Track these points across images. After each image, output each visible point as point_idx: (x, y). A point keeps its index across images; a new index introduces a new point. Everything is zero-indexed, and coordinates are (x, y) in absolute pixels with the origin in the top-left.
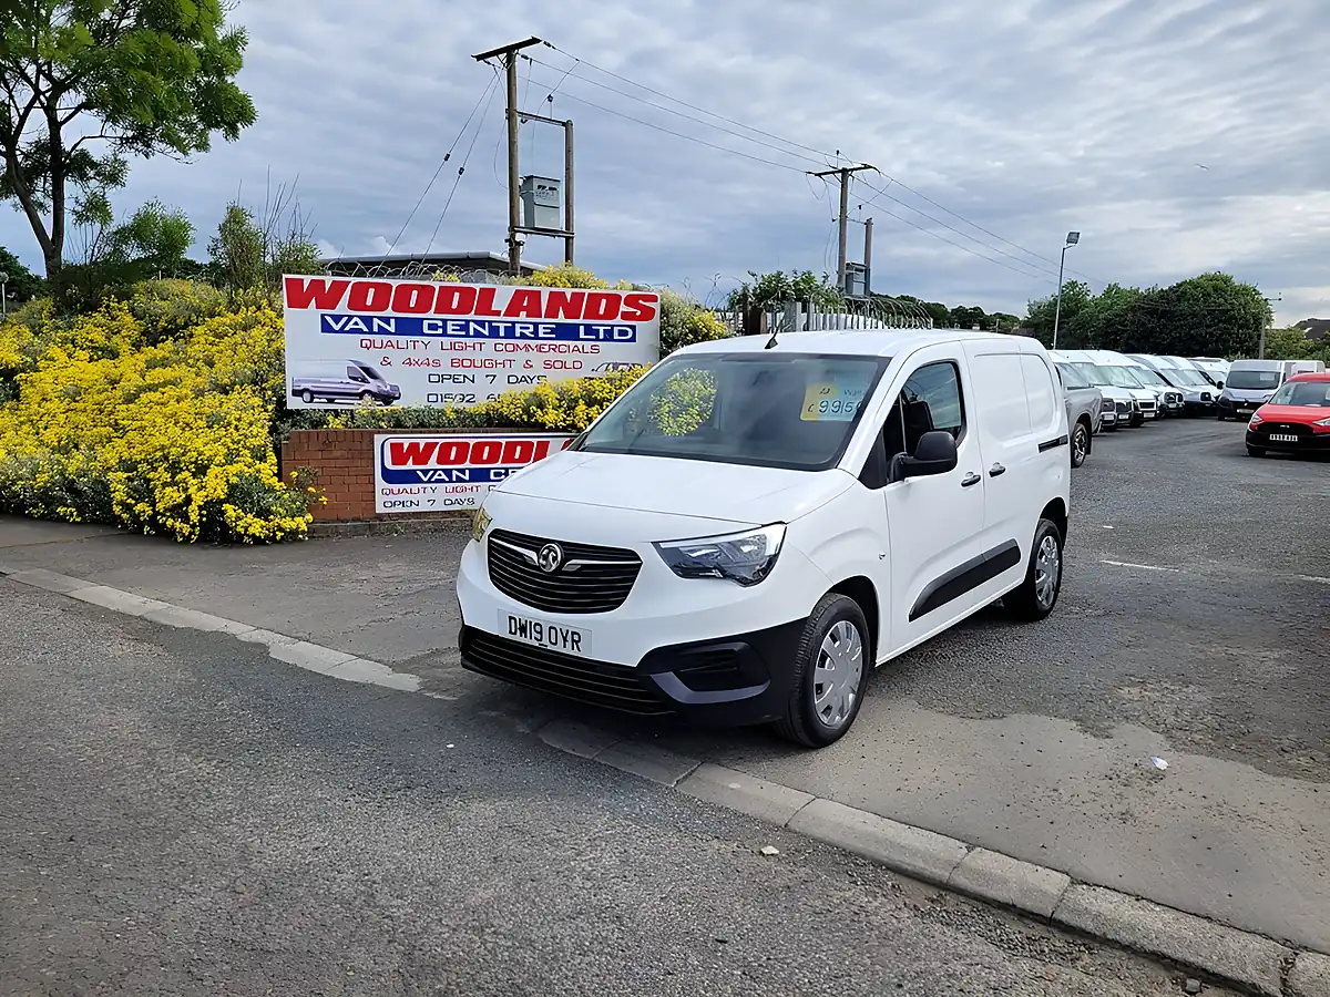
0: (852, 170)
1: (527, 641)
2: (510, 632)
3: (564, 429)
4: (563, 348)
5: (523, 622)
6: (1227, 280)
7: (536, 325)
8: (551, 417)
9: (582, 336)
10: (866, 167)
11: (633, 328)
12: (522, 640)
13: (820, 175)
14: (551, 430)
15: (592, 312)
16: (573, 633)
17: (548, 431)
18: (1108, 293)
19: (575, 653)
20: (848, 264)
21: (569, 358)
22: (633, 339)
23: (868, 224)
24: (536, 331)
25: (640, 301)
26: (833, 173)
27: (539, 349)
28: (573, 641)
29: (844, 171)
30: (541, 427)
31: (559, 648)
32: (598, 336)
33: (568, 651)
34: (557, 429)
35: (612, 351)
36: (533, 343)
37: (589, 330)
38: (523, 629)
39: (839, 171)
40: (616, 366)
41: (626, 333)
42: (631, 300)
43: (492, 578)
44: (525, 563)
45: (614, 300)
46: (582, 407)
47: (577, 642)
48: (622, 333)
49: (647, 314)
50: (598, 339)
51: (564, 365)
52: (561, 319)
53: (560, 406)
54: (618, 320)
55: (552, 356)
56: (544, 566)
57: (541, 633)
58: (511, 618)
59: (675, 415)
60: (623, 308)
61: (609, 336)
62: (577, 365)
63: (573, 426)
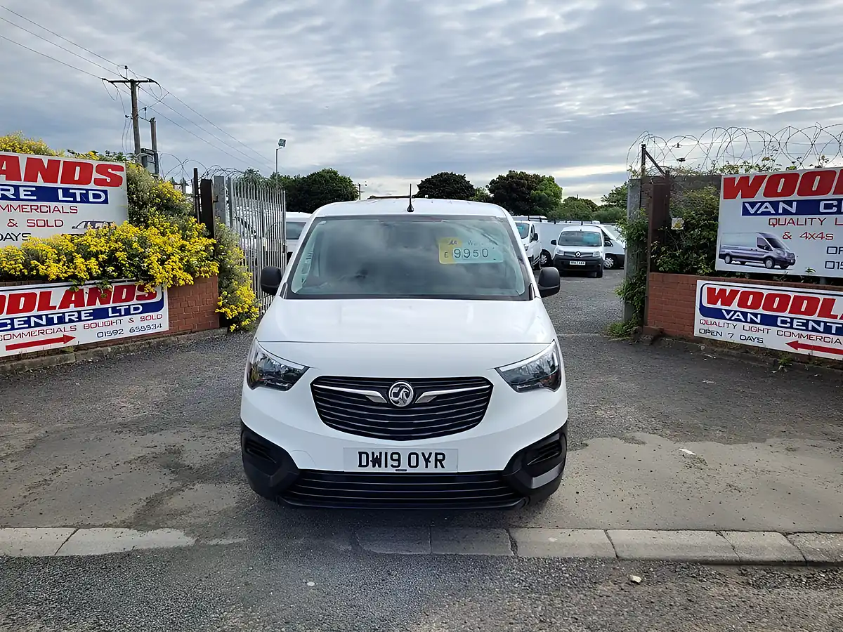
0: (139, 82)
1: (383, 470)
2: (360, 465)
3: (66, 279)
4: (44, 209)
5: (377, 454)
6: (335, 173)
7: (16, 188)
8: (54, 270)
9: (61, 198)
10: (151, 81)
11: (105, 192)
12: (377, 469)
13: (112, 82)
14: (53, 281)
15: (68, 178)
16: (436, 454)
17: (51, 282)
18: (273, 177)
19: (439, 470)
20: (142, 149)
21: (51, 217)
22: (106, 202)
23: (152, 121)
24: (17, 193)
25: (110, 170)
26: (124, 82)
27: (22, 209)
28: (436, 460)
29: (132, 82)
30: (45, 279)
31: (421, 469)
32: (75, 198)
33: (431, 469)
34: (58, 280)
35: (87, 211)
36: (15, 204)
37: (66, 192)
38: (377, 461)
39: (128, 81)
40: (93, 223)
41: (99, 197)
42: (101, 169)
43: (323, 419)
44: (369, 402)
45: (86, 168)
46: (79, 260)
47: (440, 461)
48: (95, 196)
49: (116, 182)
50: (75, 201)
51: (46, 224)
52: (40, 182)
53: (59, 261)
54: (92, 185)
55: (35, 215)
56: (397, 402)
57: (399, 460)
58: (360, 454)
59: (162, 262)
60: (95, 175)
61: (85, 199)
62: (59, 223)
63: (74, 277)
